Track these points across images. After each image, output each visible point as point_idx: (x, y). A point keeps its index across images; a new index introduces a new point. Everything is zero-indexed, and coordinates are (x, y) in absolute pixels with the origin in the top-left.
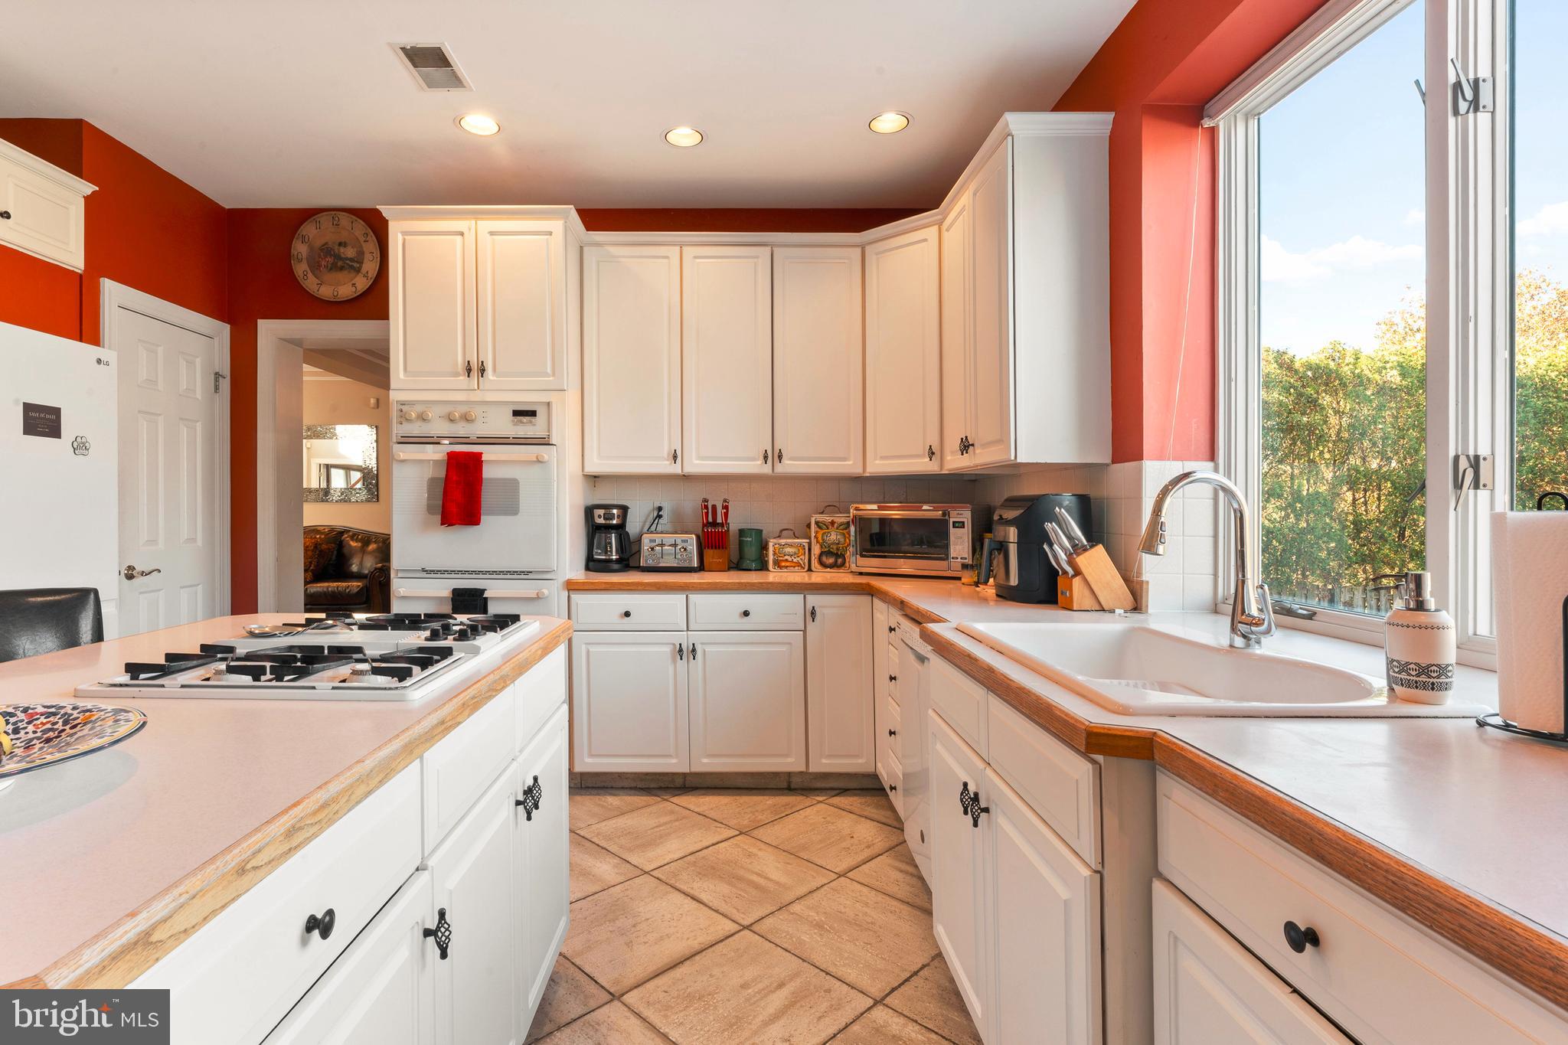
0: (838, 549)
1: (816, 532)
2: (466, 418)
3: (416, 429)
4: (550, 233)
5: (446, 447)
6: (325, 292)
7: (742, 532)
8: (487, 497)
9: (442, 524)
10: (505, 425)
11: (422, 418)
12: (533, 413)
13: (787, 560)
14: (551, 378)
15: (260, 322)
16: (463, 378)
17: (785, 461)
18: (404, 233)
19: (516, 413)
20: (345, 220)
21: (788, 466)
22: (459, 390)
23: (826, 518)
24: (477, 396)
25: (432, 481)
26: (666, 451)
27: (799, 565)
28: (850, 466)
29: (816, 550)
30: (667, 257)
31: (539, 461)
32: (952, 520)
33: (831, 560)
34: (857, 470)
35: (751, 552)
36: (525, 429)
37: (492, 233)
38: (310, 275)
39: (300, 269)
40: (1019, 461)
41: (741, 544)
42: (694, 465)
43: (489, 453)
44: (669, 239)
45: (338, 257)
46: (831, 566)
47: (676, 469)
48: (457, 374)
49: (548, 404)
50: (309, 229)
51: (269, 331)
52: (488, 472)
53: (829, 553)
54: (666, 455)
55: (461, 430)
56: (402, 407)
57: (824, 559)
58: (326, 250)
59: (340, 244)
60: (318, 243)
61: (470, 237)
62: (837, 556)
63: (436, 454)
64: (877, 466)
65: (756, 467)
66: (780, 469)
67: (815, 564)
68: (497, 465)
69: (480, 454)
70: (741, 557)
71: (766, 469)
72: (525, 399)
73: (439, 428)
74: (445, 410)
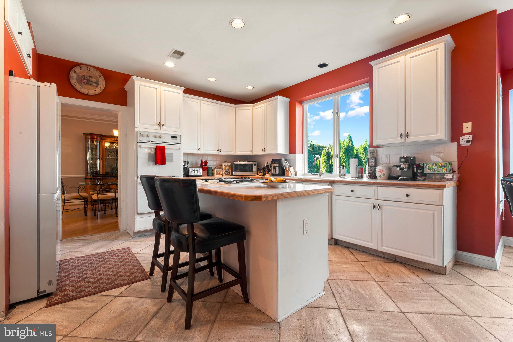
0: (228, 171)
1: (224, 167)
2: (160, 137)
3: (145, 139)
4: (179, 93)
6: (84, 91)
7: (209, 167)
8: (167, 158)
9: (156, 164)
10: (169, 140)
11: (147, 136)
12: (176, 137)
13: (219, 173)
14: (179, 129)
16: (157, 127)
17: (221, 151)
18: (139, 85)
19: (172, 137)
20: (92, 70)
21: (222, 153)
22: (155, 129)
23: (227, 164)
24: (161, 131)
26: (198, 148)
27: (221, 174)
29: (224, 171)
30: (198, 102)
31: (179, 149)
32: (254, 164)
33: (227, 173)
34: (233, 154)
35: (210, 172)
36: (174, 141)
37: (164, 90)
38: (77, 84)
39: (73, 81)
40: (278, 153)
41: (208, 170)
42: (202, 152)
43: (167, 147)
44: (197, 98)
45: (89, 80)
46: (227, 174)
47: (199, 152)
48: (155, 125)
49: (180, 135)
50: (77, 69)
52: (167, 151)
53: (227, 172)
55: (158, 140)
56: (141, 133)
57: (226, 173)
58: (84, 77)
59: (90, 77)
60: (81, 75)
61: (158, 90)
62: (228, 172)
63: (153, 146)
64: (238, 153)
66: (220, 153)
67: (224, 174)
69: (164, 147)
70: (208, 173)
71: (218, 153)
72: (175, 134)
73: (151, 139)
74: (154, 134)
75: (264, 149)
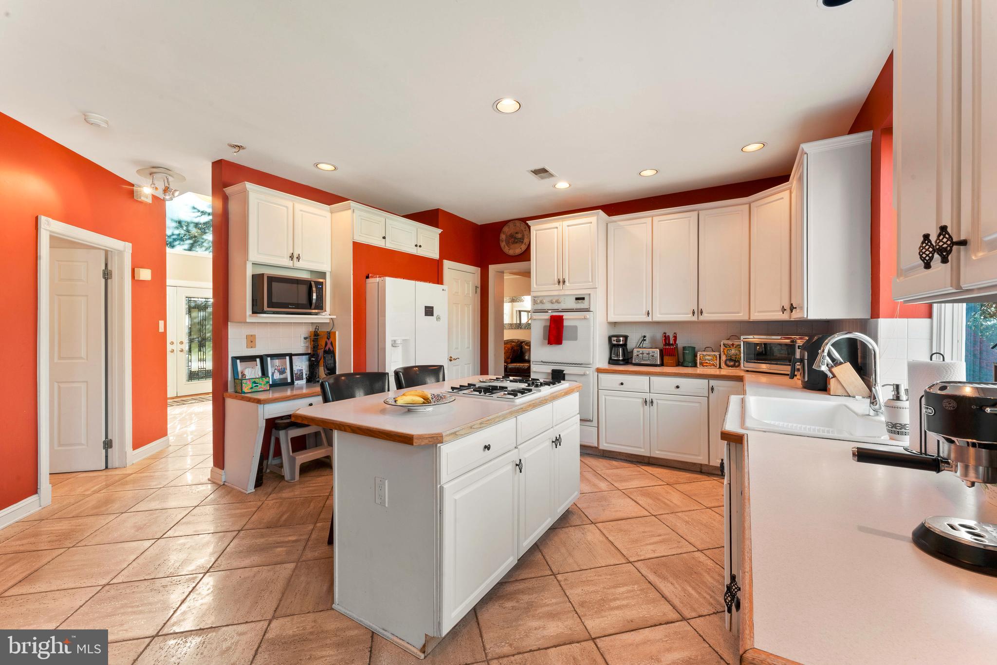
0: (736, 358)
1: (724, 349)
2: (558, 302)
3: (539, 307)
4: (591, 223)
5: (550, 313)
6: (511, 252)
7: (684, 348)
8: (565, 333)
9: (548, 344)
10: (571, 304)
11: (542, 302)
12: (583, 299)
13: (707, 363)
14: (591, 283)
15: (490, 266)
16: (557, 285)
17: (704, 314)
18: (536, 230)
19: (577, 299)
20: (518, 223)
21: (706, 317)
22: (555, 291)
23: (730, 342)
24: (562, 293)
25: (545, 327)
26: (644, 311)
27: (714, 365)
28: (742, 316)
29: (724, 358)
30: (646, 223)
31: (585, 318)
32: (797, 345)
33: (732, 363)
34: (746, 318)
35: (689, 358)
36: (580, 305)
37: (568, 226)
38: (506, 246)
39: (503, 244)
40: (809, 318)
41: (684, 354)
42: (658, 317)
43: (566, 316)
44: (647, 214)
45: (515, 238)
46: (732, 366)
47: (649, 319)
48: (555, 284)
49: (589, 294)
50: (506, 229)
51: (492, 268)
52: (566, 323)
53: (731, 360)
54: (644, 312)
55: (556, 306)
56: (535, 299)
57: (728, 362)
58: (512, 236)
59: (516, 233)
60: (509, 233)
61: (560, 229)
62: (735, 361)
63: (547, 316)
64: (756, 316)
65: (689, 317)
66: (702, 318)
67: (723, 365)
68: (569, 320)
69: (562, 316)
70: (684, 360)
71: (695, 318)
72: (580, 293)
73: (548, 306)
74: (550, 299)
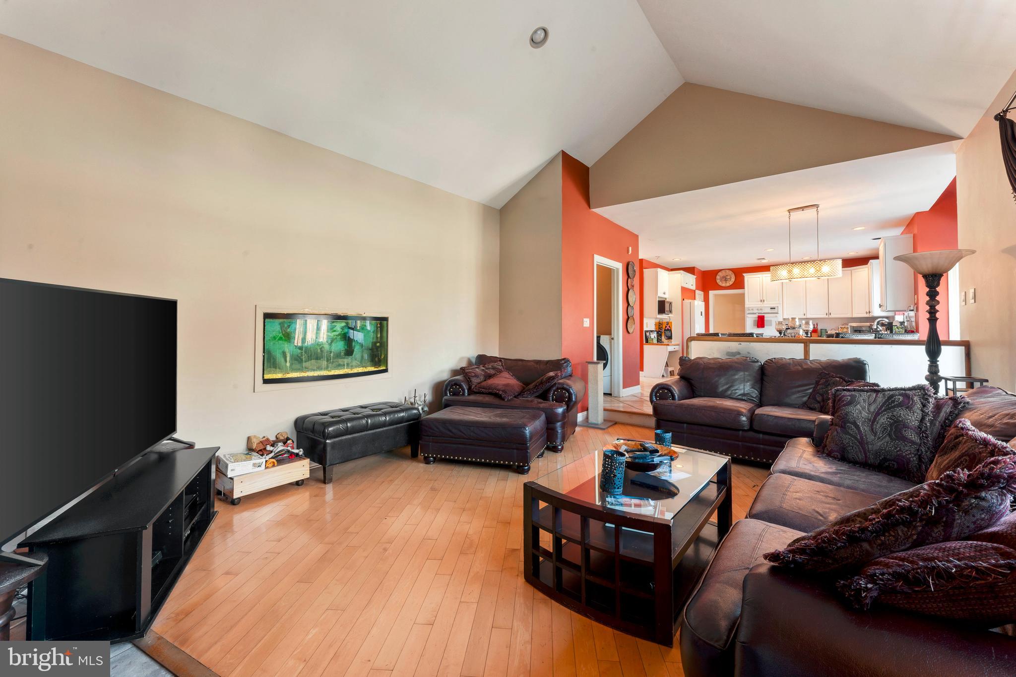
1: (841, 329)
2: (761, 310)
3: (751, 312)
5: (757, 315)
6: (724, 285)
7: (821, 330)
8: (766, 323)
9: (757, 328)
10: (769, 311)
11: (753, 310)
12: (775, 308)
14: (777, 302)
15: (710, 291)
16: (760, 303)
17: (831, 315)
18: (748, 278)
19: (771, 308)
20: (727, 271)
21: (832, 316)
22: (759, 305)
23: (843, 326)
24: (762, 306)
25: (754, 321)
26: (802, 313)
28: (849, 316)
31: (776, 317)
34: (850, 316)
36: (773, 311)
38: (720, 282)
39: (718, 281)
41: (821, 332)
42: (811, 316)
43: (766, 315)
45: (726, 278)
47: (805, 317)
49: (778, 306)
50: (720, 274)
51: (712, 293)
52: (765, 319)
56: (749, 308)
58: (723, 277)
59: (727, 275)
61: (761, 278)
63: (756, 316)
64: (855, 316)
65: (825, 316)
66: (830, 316)
68: (767, 318)
69: (764, 316)
70: (821, 335)
71: (827, 317)
72: (773, 306)
73: (756, 311)
74: (757, 308)
75: (868, 312)
